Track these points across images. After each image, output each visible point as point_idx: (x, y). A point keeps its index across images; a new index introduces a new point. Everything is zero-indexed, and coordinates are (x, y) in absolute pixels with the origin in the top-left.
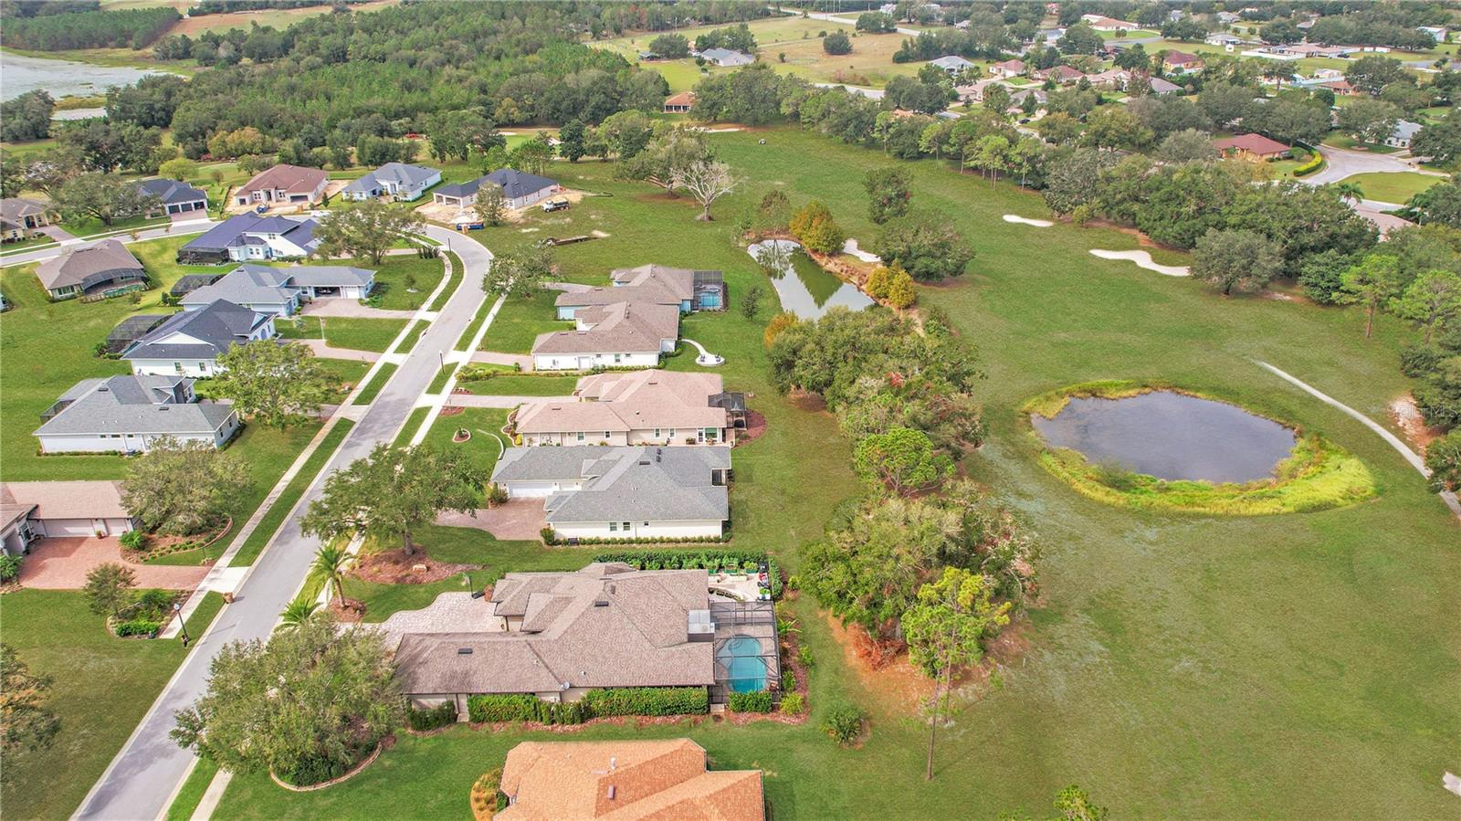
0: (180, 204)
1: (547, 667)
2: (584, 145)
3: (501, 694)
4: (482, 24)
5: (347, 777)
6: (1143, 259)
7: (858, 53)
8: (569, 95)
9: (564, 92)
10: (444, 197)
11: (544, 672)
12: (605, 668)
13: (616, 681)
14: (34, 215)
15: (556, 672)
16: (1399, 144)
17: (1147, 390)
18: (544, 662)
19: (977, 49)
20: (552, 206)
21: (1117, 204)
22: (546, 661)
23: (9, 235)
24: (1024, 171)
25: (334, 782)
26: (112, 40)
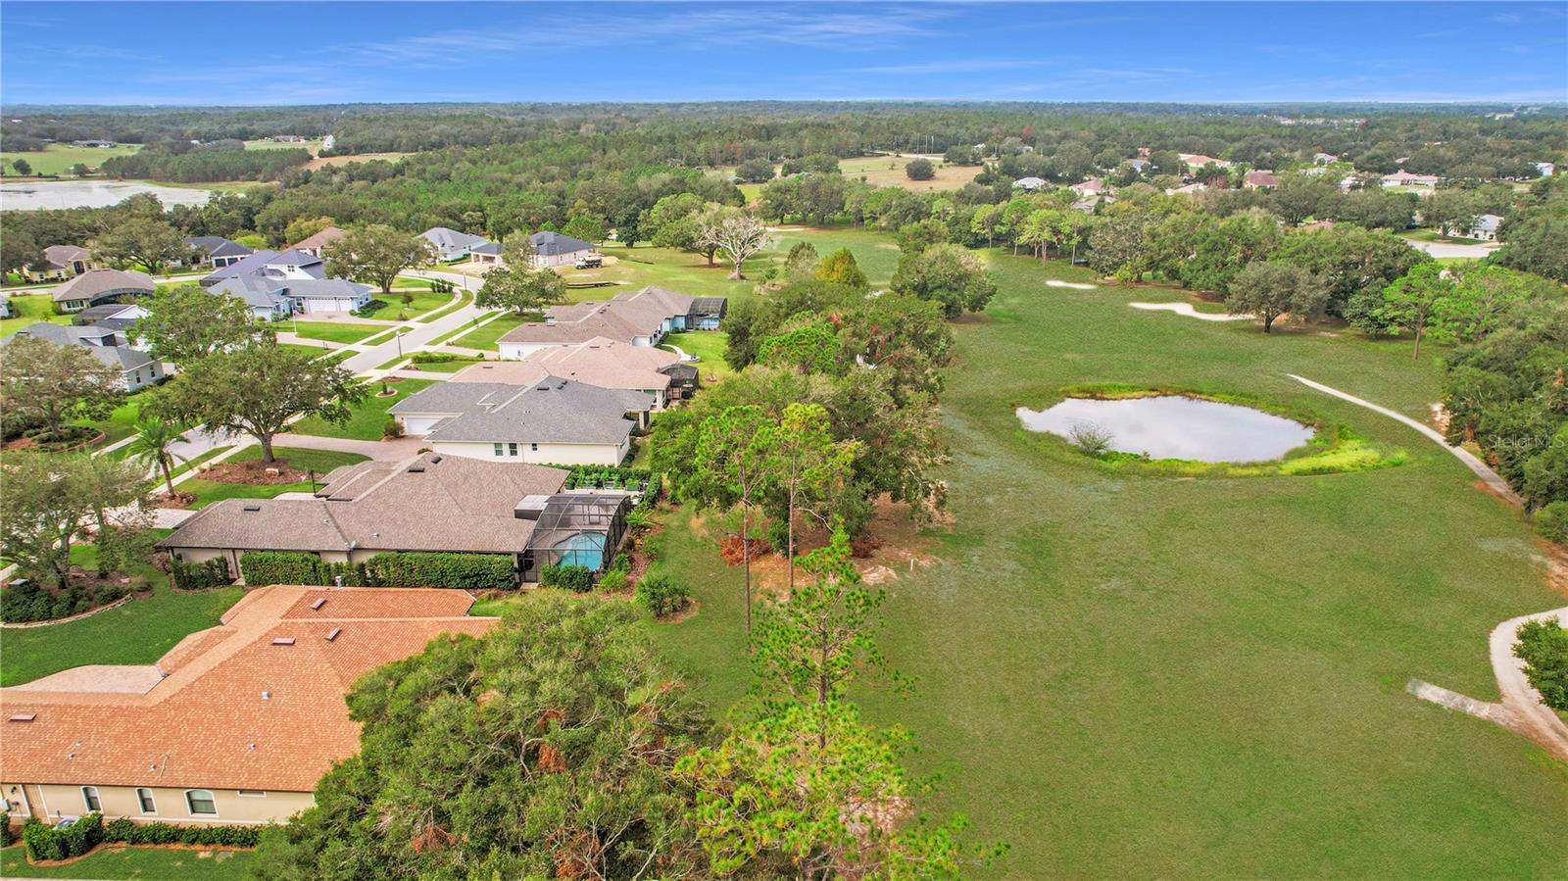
0: (226, 258)
1: (338, 527)
2: (639, 228)
3: (279, 551)
4: (580, 154)
5: (72, 619)
6: (1184, 309)
7: (938, 179)
8: (639, 197)
9: (636, 193)
10: (481, 255)
11: (332, 531)
12: (403, 531)
13: (411, 545)
14: (83, 261)
15: (346, 533)
16: (1487, 238)
17: (1154, 393)
18: (335, 522)
19: (1060, 175)
20: (583, 264)
21: (1162, 260)
22: (339, 522)
23: (53, 274)
24: (1074, 242)
25: (52, 623)
26: (242, 174)
